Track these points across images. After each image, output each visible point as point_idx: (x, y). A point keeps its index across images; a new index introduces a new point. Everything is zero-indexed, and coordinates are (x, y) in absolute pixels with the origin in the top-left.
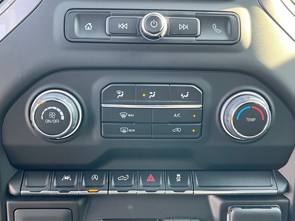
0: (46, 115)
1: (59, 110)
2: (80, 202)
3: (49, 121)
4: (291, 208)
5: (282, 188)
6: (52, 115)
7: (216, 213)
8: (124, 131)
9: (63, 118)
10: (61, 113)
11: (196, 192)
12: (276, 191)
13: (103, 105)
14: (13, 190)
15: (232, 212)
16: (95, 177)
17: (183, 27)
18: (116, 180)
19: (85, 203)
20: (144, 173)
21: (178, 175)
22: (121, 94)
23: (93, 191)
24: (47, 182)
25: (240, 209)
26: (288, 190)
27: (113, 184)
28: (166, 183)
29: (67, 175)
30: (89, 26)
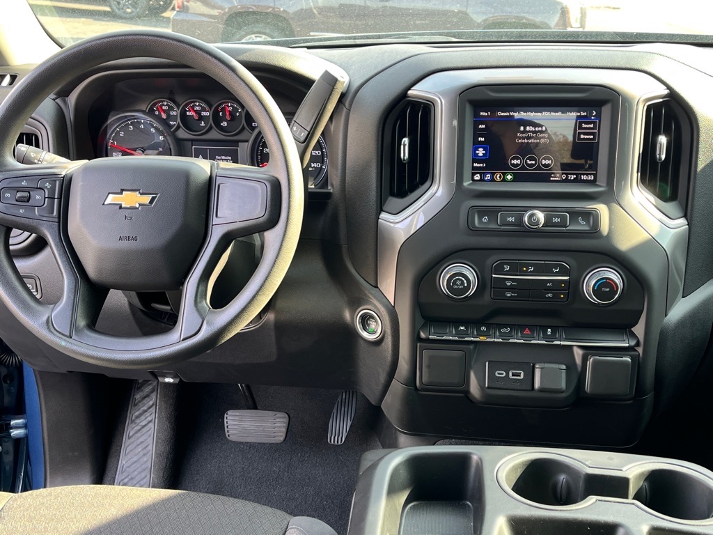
0: (455, 283)
1: (463, 279)
2: (471, 347)
3: (456, 287)
4: (641, 359)
5: (633, 343)
6: (459, 282)
7: (578, 360)
8: (508, 295)
9: (466, 285)
10: (465, 281)
11: (563, 343)
12: (627, 345)
13: (493, 276)
14: (423, 335)
15: (591, 360)
16: (483, 328)
17: (556, 220)
18: (500, 332)
19: (475, 348)
20: (522, 327)
21: (549, 330)
22: (507, 268)
23: (483, 338)
24: (448, 331)
25: (598, 357)
26: (638, 344)
27: (498, 333)
28: (539, 335)
29: (462, 326)
30: (485, 219)
